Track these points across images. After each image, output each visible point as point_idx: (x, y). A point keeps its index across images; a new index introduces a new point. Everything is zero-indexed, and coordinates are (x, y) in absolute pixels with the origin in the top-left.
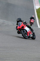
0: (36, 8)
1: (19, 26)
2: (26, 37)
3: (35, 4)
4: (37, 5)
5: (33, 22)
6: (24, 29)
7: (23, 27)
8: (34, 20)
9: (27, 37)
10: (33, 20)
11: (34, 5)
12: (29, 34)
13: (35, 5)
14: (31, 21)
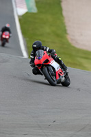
0: (17, 13)
1: (39, 59)
5: (7, 37)
6: (50, 66)
8: (10, 33)
9: (56, 83)
10: (7, 33)
11: (14, 6)
13: (16, 7)
14: (4, 36)
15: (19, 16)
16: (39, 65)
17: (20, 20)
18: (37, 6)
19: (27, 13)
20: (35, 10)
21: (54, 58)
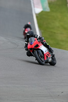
0: (35, 12)
2: (43, 61)
3: (34, 5)
4: (37, 7)
6: (40, 49)
7: (37, 46)
10: (29, 29)
12: (47, 57)
13: (34, 7)
15: (36, 14)
16: (31, 49)
17: (37, 17)
18: (50, 6)
19: (42, 12)
20: (48, 9)
21: (43, 43)
